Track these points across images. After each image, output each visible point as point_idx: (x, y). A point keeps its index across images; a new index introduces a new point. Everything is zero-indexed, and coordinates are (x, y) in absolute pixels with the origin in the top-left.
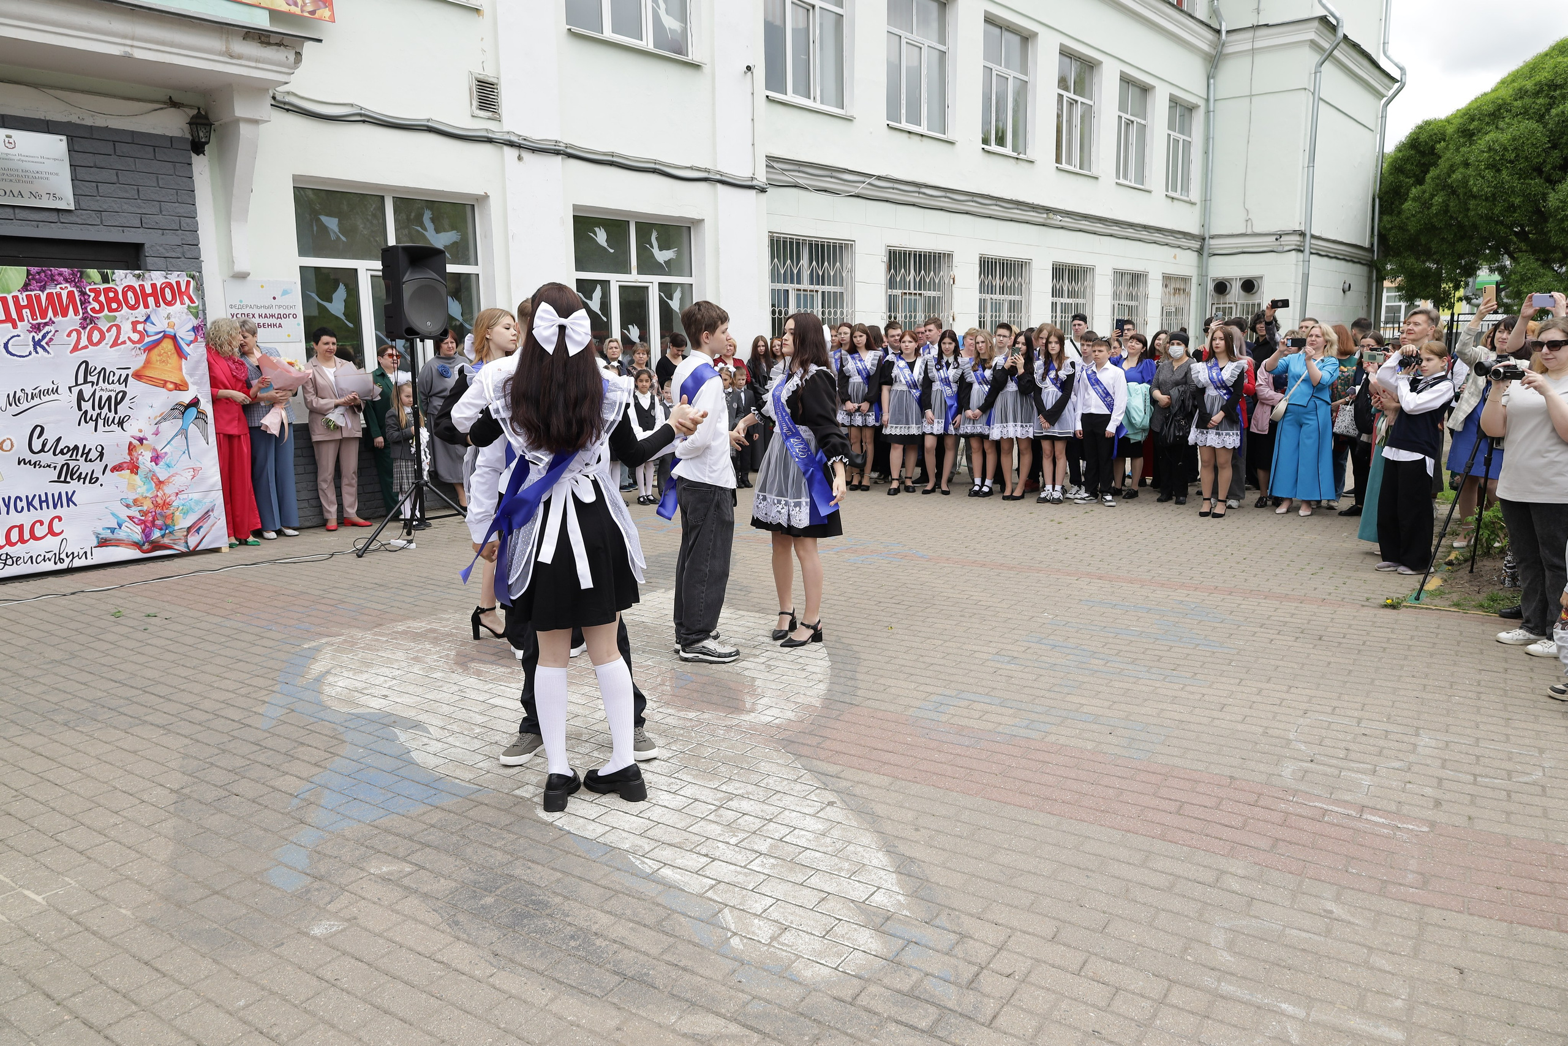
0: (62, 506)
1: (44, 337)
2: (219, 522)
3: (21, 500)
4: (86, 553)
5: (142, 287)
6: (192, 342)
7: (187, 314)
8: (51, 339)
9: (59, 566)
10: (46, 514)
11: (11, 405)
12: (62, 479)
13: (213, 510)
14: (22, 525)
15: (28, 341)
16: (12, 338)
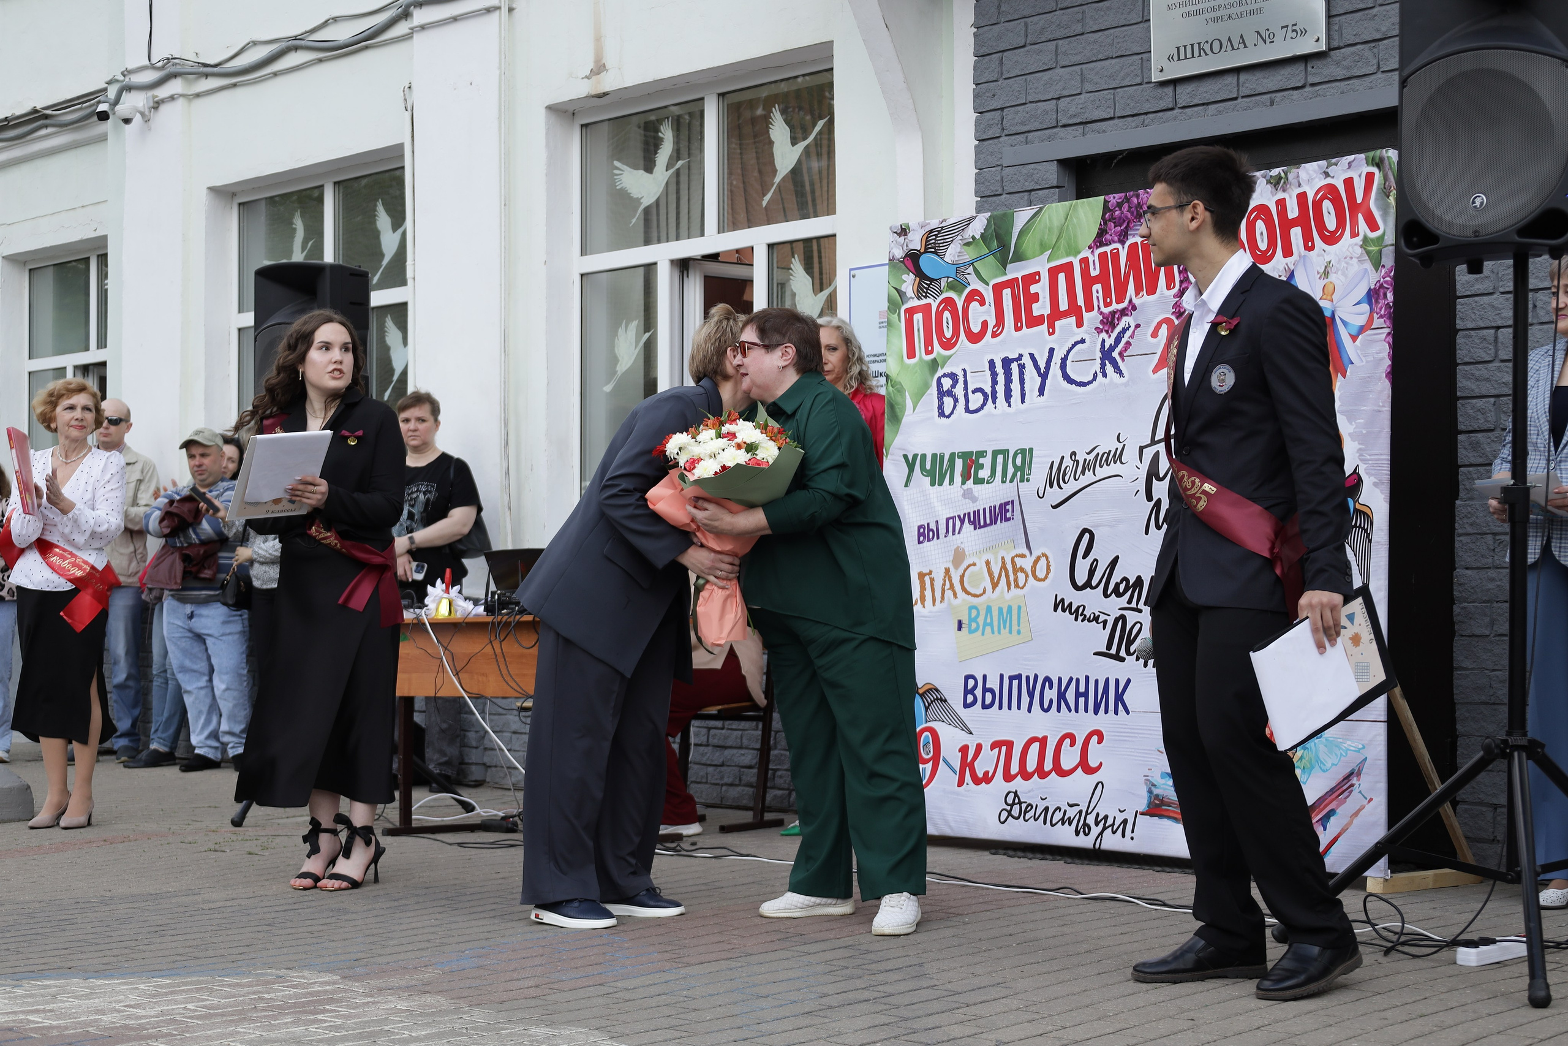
0: (1106, 712)
1: (1118, 340)
2: (1369, 807)
3: (1051, 688)
4: (1125, 822)
5: (1281, 203)
6: (1362, 329)
7: (1360, 261)
8: (1128, 344)
9: (1085, 842)
10: (1083, 723)
11: (1051, 486)
12: (1113, 651)
13: (1359, 774)
14: (1045, 738)
15: (1094, 352)
16: (1074, 346)
